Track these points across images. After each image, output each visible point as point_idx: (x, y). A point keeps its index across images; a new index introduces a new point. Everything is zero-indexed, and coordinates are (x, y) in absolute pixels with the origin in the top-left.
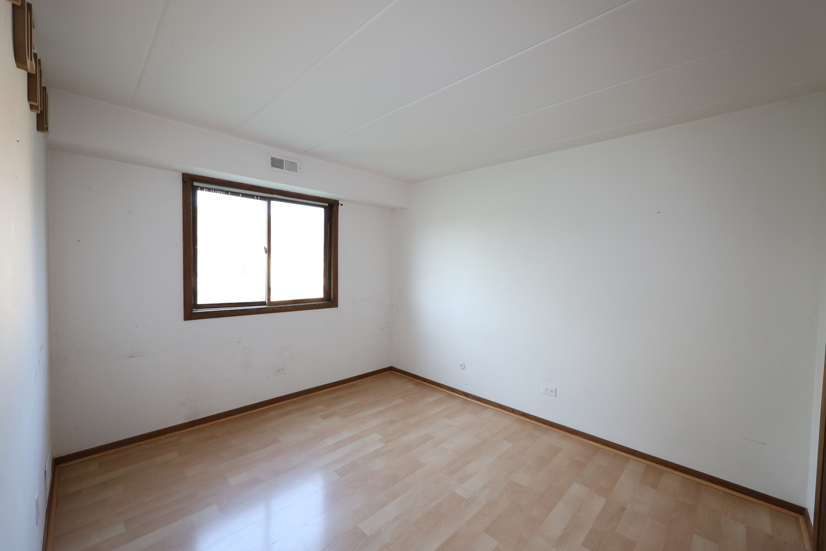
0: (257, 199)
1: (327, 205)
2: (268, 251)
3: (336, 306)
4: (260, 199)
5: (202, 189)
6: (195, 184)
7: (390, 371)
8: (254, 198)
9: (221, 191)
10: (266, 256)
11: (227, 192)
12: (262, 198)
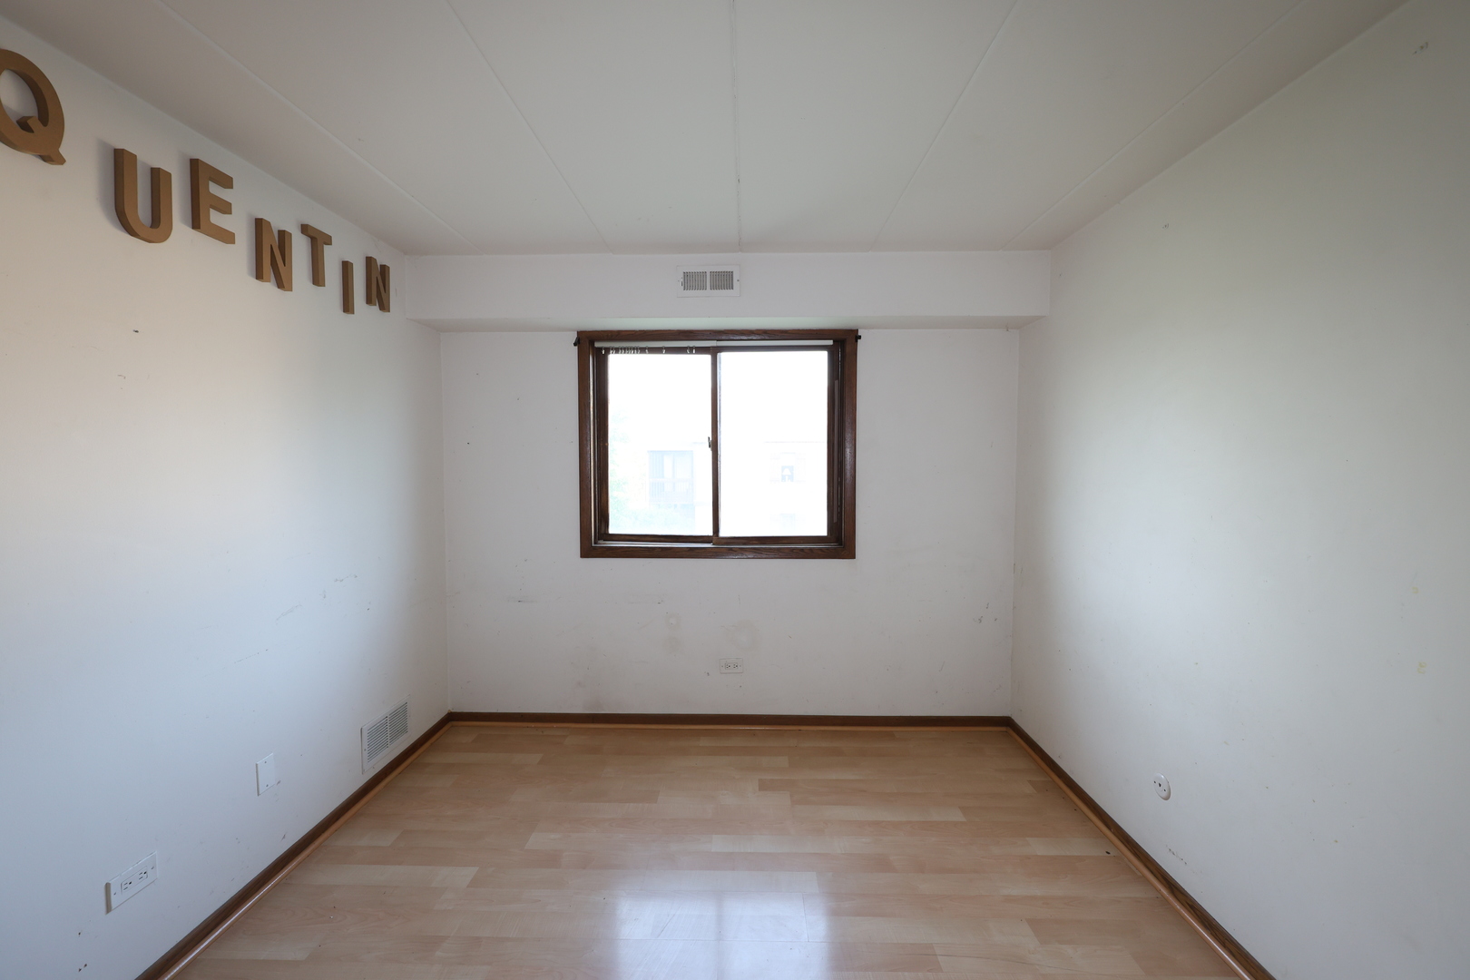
0: (691, 353)
1: (830, 342)
2: (714, 445)
3: (851, 555)
4: (696, 353)
5: (617, 350)
6: (597, 345)
7: (1003, 729)
8: (686, 353)
9: (634, 349)
10: (709, 452)
11: (643, 350)
12: (701, 350)
